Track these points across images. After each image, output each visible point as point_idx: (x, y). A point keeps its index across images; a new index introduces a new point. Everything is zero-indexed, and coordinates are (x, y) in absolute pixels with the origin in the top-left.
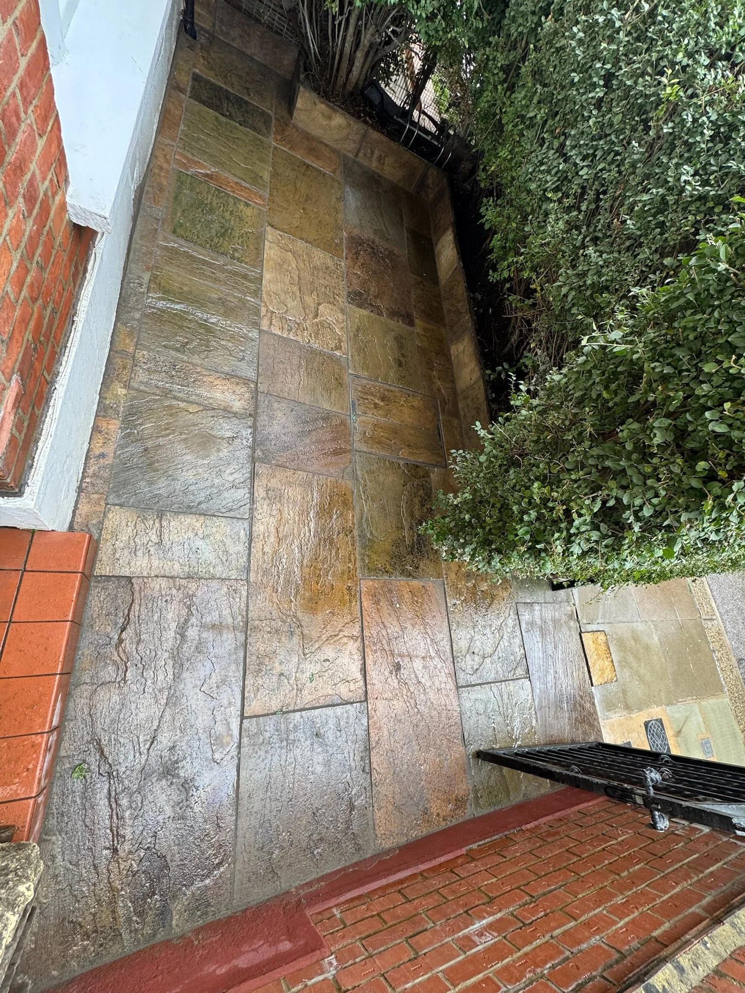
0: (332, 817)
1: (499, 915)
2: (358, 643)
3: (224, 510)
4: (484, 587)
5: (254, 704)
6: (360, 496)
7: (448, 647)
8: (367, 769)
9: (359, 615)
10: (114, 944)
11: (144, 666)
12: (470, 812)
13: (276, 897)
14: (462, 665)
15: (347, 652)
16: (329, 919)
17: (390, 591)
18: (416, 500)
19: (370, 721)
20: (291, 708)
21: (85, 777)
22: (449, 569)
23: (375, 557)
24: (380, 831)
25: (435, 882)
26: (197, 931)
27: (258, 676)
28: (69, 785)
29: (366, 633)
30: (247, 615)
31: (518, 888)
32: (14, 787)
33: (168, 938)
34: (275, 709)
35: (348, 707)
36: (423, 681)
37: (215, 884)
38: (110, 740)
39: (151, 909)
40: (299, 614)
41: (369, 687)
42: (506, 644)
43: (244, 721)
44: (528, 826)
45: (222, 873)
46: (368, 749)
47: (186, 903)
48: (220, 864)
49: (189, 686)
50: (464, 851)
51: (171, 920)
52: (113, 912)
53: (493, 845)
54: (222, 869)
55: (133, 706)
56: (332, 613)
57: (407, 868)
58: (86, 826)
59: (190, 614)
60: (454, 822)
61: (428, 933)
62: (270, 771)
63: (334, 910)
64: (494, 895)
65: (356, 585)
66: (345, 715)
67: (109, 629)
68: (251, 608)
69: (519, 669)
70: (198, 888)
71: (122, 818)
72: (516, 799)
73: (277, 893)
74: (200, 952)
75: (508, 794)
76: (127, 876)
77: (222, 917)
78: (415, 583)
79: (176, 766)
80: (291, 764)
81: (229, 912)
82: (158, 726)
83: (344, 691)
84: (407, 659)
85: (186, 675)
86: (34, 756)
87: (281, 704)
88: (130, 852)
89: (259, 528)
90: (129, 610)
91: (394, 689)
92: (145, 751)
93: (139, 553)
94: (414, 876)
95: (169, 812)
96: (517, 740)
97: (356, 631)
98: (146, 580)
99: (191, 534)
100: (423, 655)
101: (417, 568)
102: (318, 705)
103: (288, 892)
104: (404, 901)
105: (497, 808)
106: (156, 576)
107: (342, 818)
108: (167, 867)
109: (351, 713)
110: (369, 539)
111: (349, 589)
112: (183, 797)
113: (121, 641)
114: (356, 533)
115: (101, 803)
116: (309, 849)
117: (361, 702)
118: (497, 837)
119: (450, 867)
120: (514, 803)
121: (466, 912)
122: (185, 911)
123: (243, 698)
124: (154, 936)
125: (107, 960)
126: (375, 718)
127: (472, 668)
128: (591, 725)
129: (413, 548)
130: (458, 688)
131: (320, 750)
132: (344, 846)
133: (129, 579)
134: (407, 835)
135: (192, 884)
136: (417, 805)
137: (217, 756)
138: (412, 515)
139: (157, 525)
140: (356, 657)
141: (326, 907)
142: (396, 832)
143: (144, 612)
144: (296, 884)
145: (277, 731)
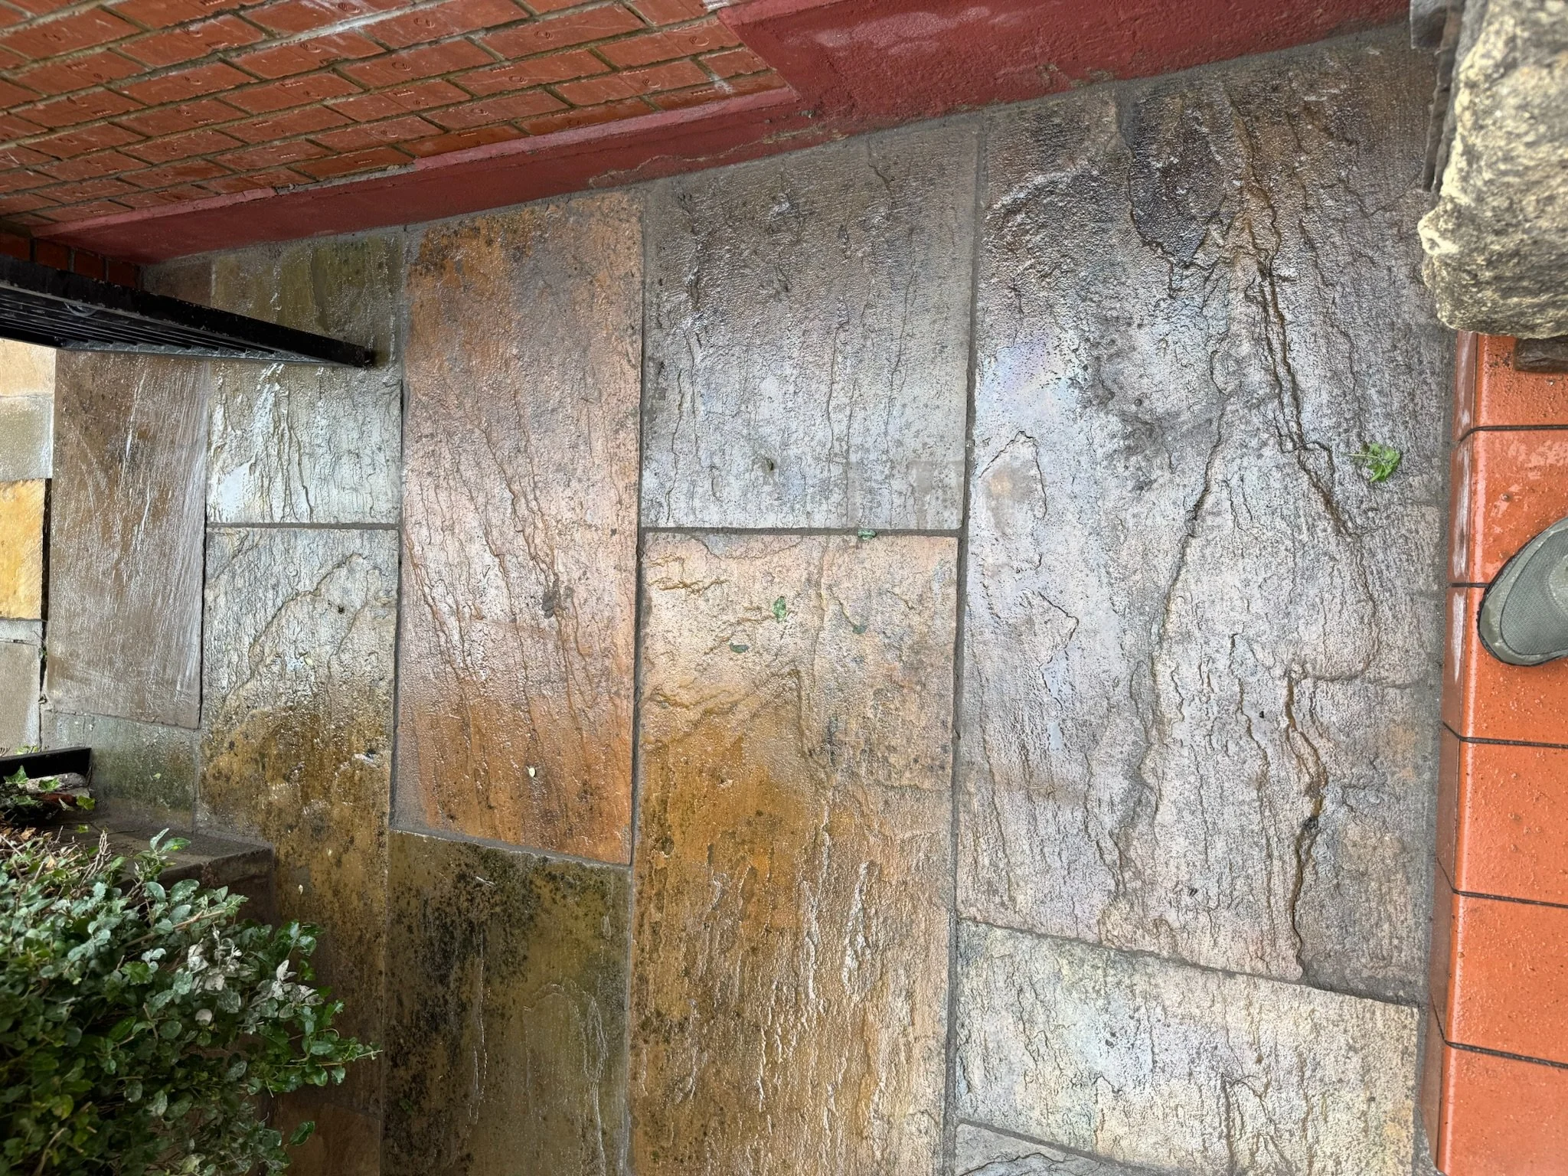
0: (743, 276)
1: (304, 36)
2: (650, 681)
3: (1036, 1163)
4: (279, 791)
5: (933, 566)
6: (610, 1145)
7: (409, 634)
8: (651, 369)
9: (642, 758)
10: (1246, 88)
11: (1240, 709)
12: (413, 238)
13: (878, 129)
14: (377, 583)
15: (682, 662)
16: (738, 75)
17: (548, 817)
18: (435, 1100)
19: (634, 478)
20: (835, 540)
21: (1366, 448)
22: (370, 861)
23: (582, 930)
24: (630, 229)
25: (481, 113)
26: (1054, 88)
27: (923, 635)
28: (1402, 434)
29: (627, 707)
30: (955, 811)
31: (262, 81)
32: (1535, 461)
33: (1124, 84)
34: (879, 544)
35: (688, 522)
36: (488, 559)
37: (1021, 172)
38: (1312, 529)
39: (1169, 143)
40: (808, 789)
41: (632, 564)
42: (248, 620)
43: (956, 526)
44: (259, 194)
45: (1006, 192)
46: (646, 415)
47: (1087, 143)
48: (1011, 211)
49: (1109, 636)
50: (419, 165)
51: (1119, 115)
52: (1255, 149)
53: (350, 166)
54: (1007, 200)
55: (1258, 606)
56: (716, 777)
57: (557, 149)
58: (1346, 335)
59: (1122, 838)
60: (453, 222)
61: (479, 22)
62: (891, 399)
63: (728, 89)
64: (323, 74)
65: (643, 850)
66: (697, 503)
67: (1354, 832)
68: (944, 829)
69: (229, 550)
70: (1060, 168)
71: (1257, 341)
72: (297, 251)
73: (878, 135)
74: (1037, 50)
75: (316, 263)
76: (1232, 216)
77: (1003, 106)
78: (474, 832)
79: (1131, 442)
80: (839, 408)
81: (987, 112)
82: (1184, 546)
83: (697, 564)
84: (524, 619)
85: (1120, 669)
86: (1498, 530)
87: (863, 554)
88: (1230, 264)
89: (925, 1084)
90: (1300, 879)
91: (566, 550)
92: (1214, 488)
93: (1288, 1060)
94: (541, 130)
95: (1143, 340)
96: (270, 380)
97: (652, 714)
98: (1260, 966)
99: (1136, 1098)
100: (479, 625)
101: (462, 877)
102: (768, 539)
103: (852, 134)
104: (557, 88)
105: (341, 238)
106: (1230, 974)
107: (719, 271)
108: (1136, 221)
109: (683, 505)
110: (591, 988)
111: (665, 843)
112: (1108, 369)
113: (1314, 790)
114: (630, 1019)
115: (1313, 382)
116: (801, 214)
117: (657, 530)
118: (336, 183)
119: (448, 138)
120: (306, 242)
121: (390, 51)
122: (1088, 129)
123: (961, 584)
124: (1156, 91)
125: (1257, 61)
126: (621, 485)
127: (351, 571)
128: (78, 388)
129: (467, 943)
130: (398, 527)
131: (765, 430)
132: (719, 210)
133: (1311, 978)
134: (570, 212)
135: (1075, 178)
136: (536, 271)
137: (1026, 452)
138: (455, 1051)
139: (1243, 1146)
140: (659, 647)
141: (750, 98)
142: (593, 220)
143: (1256, 867)
144: (832, 148)
145: (871, 491)
